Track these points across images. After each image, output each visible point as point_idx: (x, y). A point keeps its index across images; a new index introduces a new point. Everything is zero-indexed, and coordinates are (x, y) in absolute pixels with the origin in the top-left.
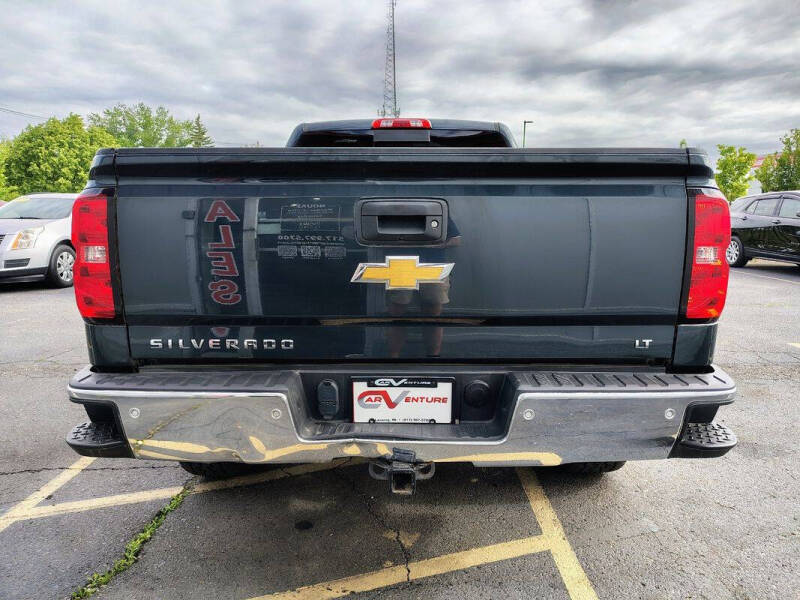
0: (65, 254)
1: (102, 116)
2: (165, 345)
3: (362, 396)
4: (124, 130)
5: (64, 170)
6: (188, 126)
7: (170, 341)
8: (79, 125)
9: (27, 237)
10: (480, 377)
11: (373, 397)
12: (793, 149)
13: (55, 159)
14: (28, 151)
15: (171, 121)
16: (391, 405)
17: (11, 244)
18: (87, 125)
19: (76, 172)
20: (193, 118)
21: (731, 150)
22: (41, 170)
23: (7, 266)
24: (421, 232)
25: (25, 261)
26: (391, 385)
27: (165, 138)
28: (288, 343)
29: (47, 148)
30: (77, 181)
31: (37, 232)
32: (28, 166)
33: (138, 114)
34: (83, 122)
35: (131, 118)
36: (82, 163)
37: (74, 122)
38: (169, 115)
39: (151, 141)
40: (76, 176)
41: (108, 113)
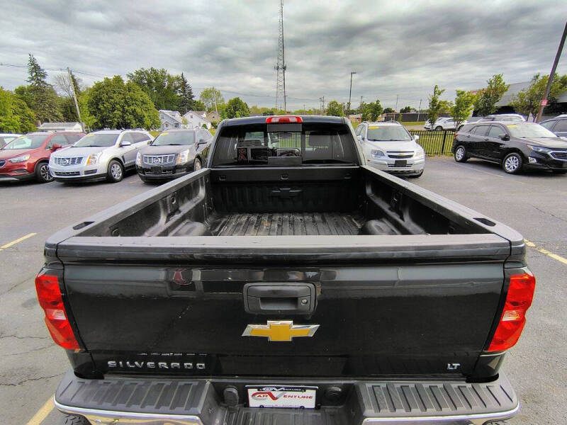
0: (115, 165)
1: (134, 74)
2: (118, 364)
3: (254, 395)
4: (146, 82)
5: (118, 106)
6: (178, 79)
7: (121, 363)
8: (121, 80)
9: (94, 158)
10: (336, 385)
11: (262, 395)
12: (493, 86)
13: (113, 100)
14: (97, 96)
15: (169, 76)
16: (274, 398)
17: (86, 163)
18: (126, 80)
19: (123, 107)
20: (180, 75)
21: (463, 93)
22: (105, 107)
23: (85, 174)
24: (293, 308)
25: (95, 171)
26: (274, 390)
27: (167, 85)
28: (201, 366)
29: (107, 94)
30: (124, 112)
31: (99, 154)
32: (98, 105)
33: (151, 73)
34: (123, 79)
35: (148, 75)
36: (126, 102)
37: (118, 79)
38: (167, 73)
39: (160, 88)
40: (123, 109)
41: (137, 73)
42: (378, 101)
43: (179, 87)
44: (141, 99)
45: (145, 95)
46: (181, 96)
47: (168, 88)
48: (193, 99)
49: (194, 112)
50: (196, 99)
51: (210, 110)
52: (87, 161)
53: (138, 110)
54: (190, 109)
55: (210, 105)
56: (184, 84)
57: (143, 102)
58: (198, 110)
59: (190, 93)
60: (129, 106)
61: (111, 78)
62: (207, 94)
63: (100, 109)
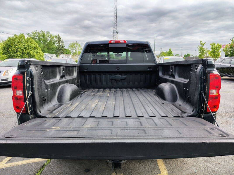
1: (31, 34)
4: (37, 38)
5: (20, 50)
6: (56, 36)
9: (7, 72)
13: (17, 46)
14: (8, 44)
15: (51, 35)
19: (23, 50)
22: (12, 50)
23: (1, 81)
25: (7, 79)
29: (14, 43)
30: (23, 53)
31: (10, 70)
32: (8, 49)
33: (41, 33)
34: (25, 36)
35: (39, 34)
36: (25, 48)
37: (22, 36)
38: (50, 33)
39: (45, 41)
40: (23, 52)
41: (33, 33)
42: (170, 50)
43: (57, 41)
44: (34, 46)
45: (36, 44)
46: (57, 46)
47: (50, 41)
48: (64, 48)
49: (64, 55)
50: (66, 48)
51: (73, 54)
52: (3, 74)
53: (31, 52)
54: (62, 53)
55: (74, 51)
56: (59, 40)
57: (35, 48)
58: (67, 54)
59: (62, 45)
60: (26, 50)
61: (18, 35)
62: (73, 45)
63: (9, 51)
